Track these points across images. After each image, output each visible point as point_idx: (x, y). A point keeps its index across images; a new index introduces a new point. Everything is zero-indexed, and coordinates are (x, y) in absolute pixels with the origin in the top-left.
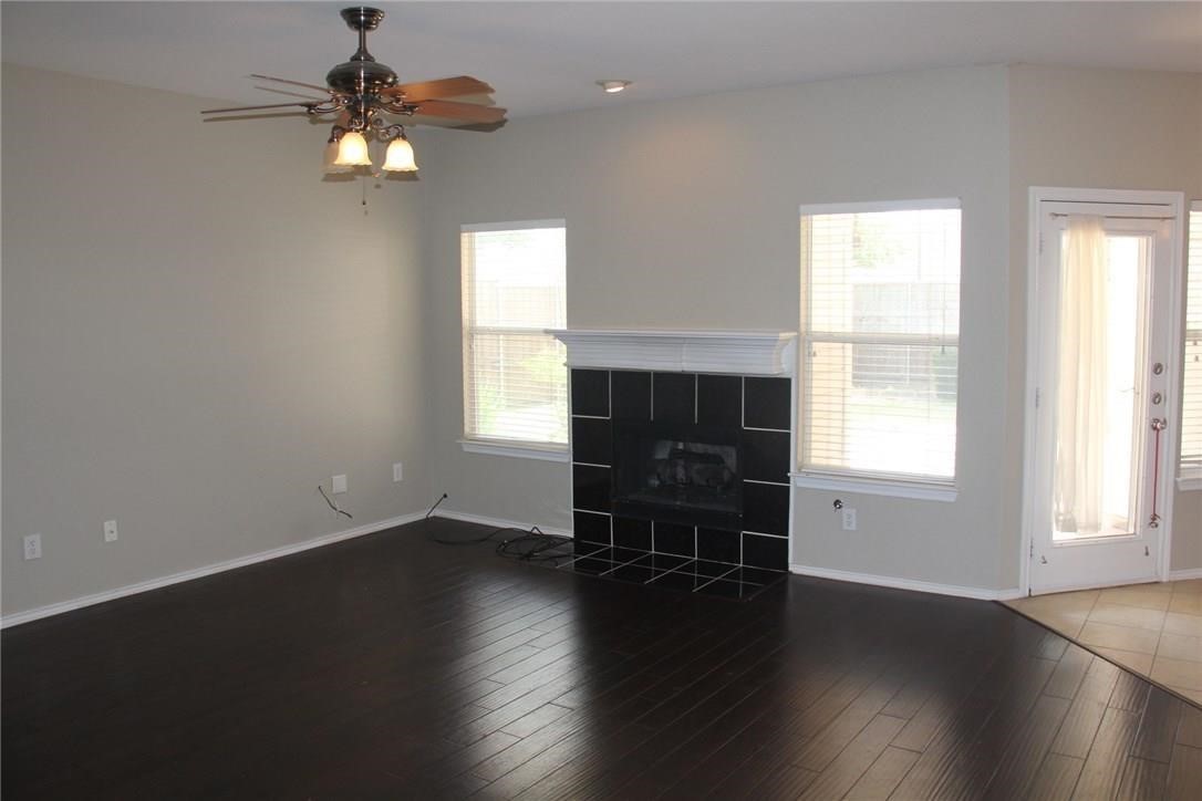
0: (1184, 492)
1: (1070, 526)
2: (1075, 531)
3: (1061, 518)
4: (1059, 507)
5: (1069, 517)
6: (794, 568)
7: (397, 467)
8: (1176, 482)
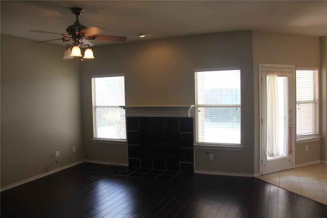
0: (298, 144)
1: (272, 155)
2: (273, 156)
3: (269, 153)
4: (268, 150)
5: (271, 153)
6: (196, 172)
7: (74, 147)
8: (296, 142)
